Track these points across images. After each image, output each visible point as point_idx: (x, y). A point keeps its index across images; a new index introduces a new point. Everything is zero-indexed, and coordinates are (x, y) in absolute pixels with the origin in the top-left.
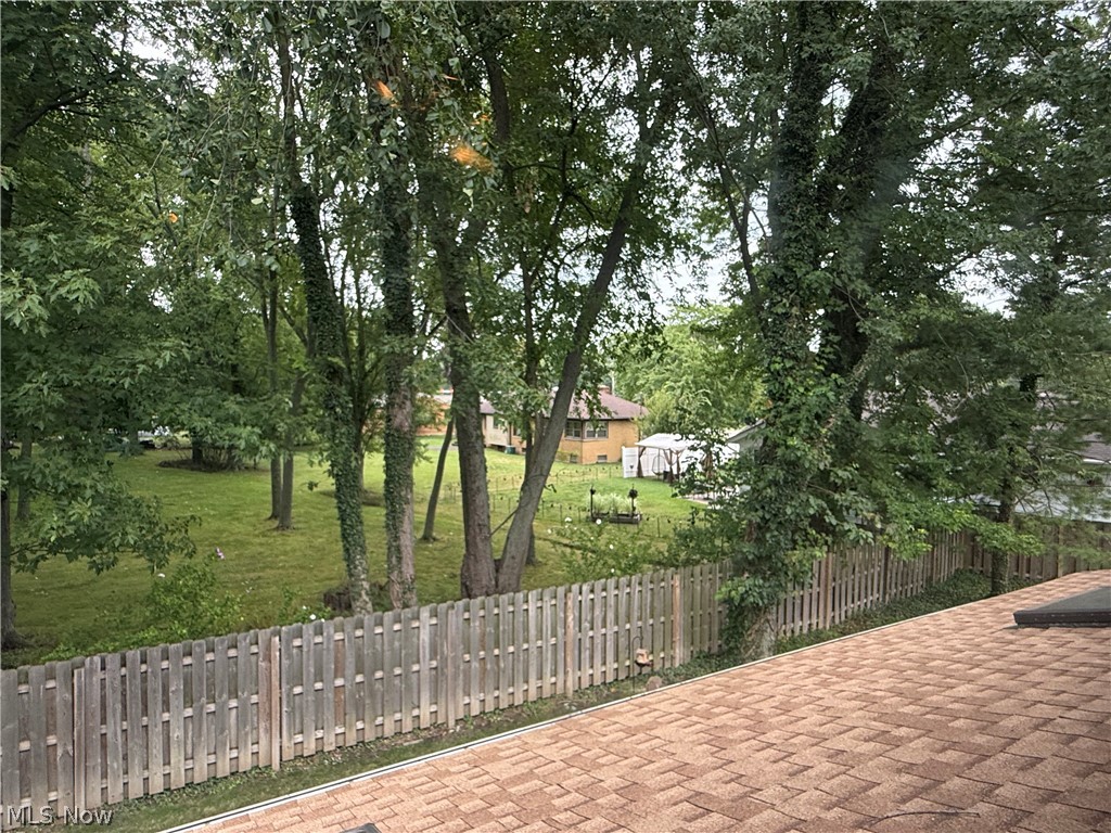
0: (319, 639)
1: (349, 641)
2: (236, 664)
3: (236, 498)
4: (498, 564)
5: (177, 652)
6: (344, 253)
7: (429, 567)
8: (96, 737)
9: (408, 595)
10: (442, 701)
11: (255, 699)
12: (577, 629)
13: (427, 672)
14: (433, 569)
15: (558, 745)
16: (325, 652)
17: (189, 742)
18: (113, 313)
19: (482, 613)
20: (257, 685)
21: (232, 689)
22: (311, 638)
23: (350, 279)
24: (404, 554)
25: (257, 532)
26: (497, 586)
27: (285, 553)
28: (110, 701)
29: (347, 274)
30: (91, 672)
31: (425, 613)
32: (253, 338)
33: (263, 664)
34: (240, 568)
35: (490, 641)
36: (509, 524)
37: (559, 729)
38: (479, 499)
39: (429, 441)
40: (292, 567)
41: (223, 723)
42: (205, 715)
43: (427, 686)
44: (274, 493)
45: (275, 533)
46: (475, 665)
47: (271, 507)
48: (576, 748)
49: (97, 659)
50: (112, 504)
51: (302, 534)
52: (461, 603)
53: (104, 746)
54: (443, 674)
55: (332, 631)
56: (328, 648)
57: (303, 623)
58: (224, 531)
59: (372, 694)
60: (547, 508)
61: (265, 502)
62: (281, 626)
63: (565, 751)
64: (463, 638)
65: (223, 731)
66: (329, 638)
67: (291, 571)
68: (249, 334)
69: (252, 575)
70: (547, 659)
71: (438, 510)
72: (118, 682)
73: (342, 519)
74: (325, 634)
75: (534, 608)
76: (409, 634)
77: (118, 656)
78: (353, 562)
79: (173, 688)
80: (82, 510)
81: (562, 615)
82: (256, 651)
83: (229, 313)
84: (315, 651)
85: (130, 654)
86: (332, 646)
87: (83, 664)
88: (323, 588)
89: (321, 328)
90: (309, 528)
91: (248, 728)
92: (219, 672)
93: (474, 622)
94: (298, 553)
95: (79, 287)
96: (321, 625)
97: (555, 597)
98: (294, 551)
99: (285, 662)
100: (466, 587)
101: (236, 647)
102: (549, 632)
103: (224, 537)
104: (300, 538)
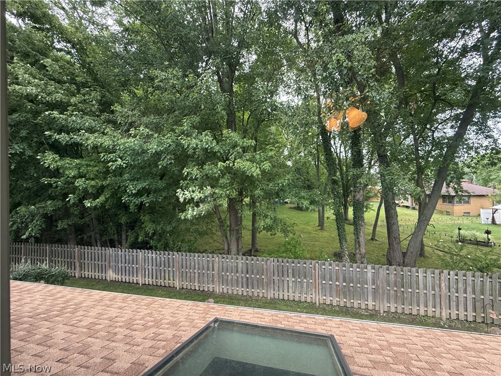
0: (330, 267)
1: (341, 271)
2: (306, 269)
3: (309, 219)
4: (404, 254)
5: (290, 262)
6: (340, 141)
7: (374, 250)
8: (272, 279)
9: (363, 259)
10: (377, 301)
11: (311, 281)
12: (448, 290)
13: (371, 289)
14: (375, 251)
15: (421, 338)
17: (294, 288)
18: (275, 170)
19: (395, 272)
20: (312, 277)
21: (305, 276)
22: (328, 266)
23: (342, 149)
24: (361, 244)
25: (314, 230)
26: (404, 262)
27: (322, 237)
28: (275, 271)
29: (342, 148)
30: (271, 262)
31: (369, 267)
32: (313, 171)
33: (313, 271)
34: (309, 240)
35: (399, 285)
36: (409, 238)
37: (424, 332)
38: (394, 227)
39: (374, 203)
40: (324, 242)
41: (302, 286)
42: (297, 282)
43: (371, 294)
44: (319, 218)
45: (319, 231)
46: (392, 292)
47: (318, 222)
48: (430, 343)
49: (272, 259)
50: (275, 220)
52: (385, 267)
53: (274, 282)
54: (378, 292)
55: (335, 266)
56: (333, 272)
57: (325, 261)
58: (305, 228)
59: (349, 290)
60: (432, 234)
62: (319, 260)
63: (424, 343)
64: (386, 280)
65: (302, 288)
66: (334, 268)
69: (312, 243)
70: (429, 300)
71: (378, 229)
72: (277, 266)
73: (338, 229)
74: (332, 266)
75: (422, 276)
76: (363, 273)
77: (277, 259)
78: (342, 244)
79: (289, 271)
80: (268, 221)
81: (438, 282)
82: (311, 266)
83: (306, 165)
84: (329, 271)
85: (279, 259)
86: (335, 271)
87: (269, 260)
88: (334, 250)
89: (330, 168)
90: (330, 230)
91: (309, 289)
92: (301, 270)
93: (391, 275)
94: (326, 238)
95: (267, 166)
96: (331, 263)
97: (434, 274)
98: (325, 237)
99: (320, 272)
100: (389, 261)
101: (306, 264)
102: (431, 288)
103: (305, 230)
104: (327, 233)
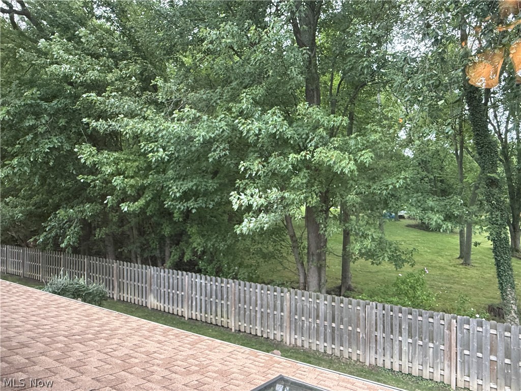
0: (480, 329)
1: (500, 337)
2: (433, 326)
3: (441, 246)
5: (405, 311)
6: (507, 113)
8: (373, 335)
11: (442, 347)
16: (484, 338)
17: (410, 354)
18: (382, 163)
20: (443, 340)
21: (431, 338)
22: (475, 327)
25: (451, 264)
27: (466, 278)
28: (378, 323)
29: (510, 123)
30: (372, 308)
32: (451, 166)
33: (447, 331)
34: (440, 280)
40: (470, 286)
41: (426, 352)
42: (417, 345)
44: (461, 245)
45: (461, 266)
47: (459, 252)
49: (374, 303)
50: (381, 242)
51: (477, 270)
53: (376, 341)
55: (489, 327)
56: (486, 337)
57: (471, 317)
58: (435, 260)
61: (457, 249)
62: (458, 315)
65: (426, 357)
66: (487, 331)
67: (469, 288)
68: (449, 164)
69: (447, 285)
72: (381, 316)
73: (498, 265)
74: (484, 328)
77: (382, 305)
78: (505, 292)
79: (403, 327)
80: (368, 243)
82: (443, 323)
83: (439, 155)
84: (477, 335)
85: (386, 305)
86: (488, 336)
87: (369, 304)
89: (484, 158)
90: (482, 267)
91: (439, 361)
92: (424, 327)
94: (474, 280)
95: (367, 157)
96: (481, 322)
98: (472, 278)
99: (459, 335)
101: (433, 318)
103: (434, 263)
104: (475, 272)
